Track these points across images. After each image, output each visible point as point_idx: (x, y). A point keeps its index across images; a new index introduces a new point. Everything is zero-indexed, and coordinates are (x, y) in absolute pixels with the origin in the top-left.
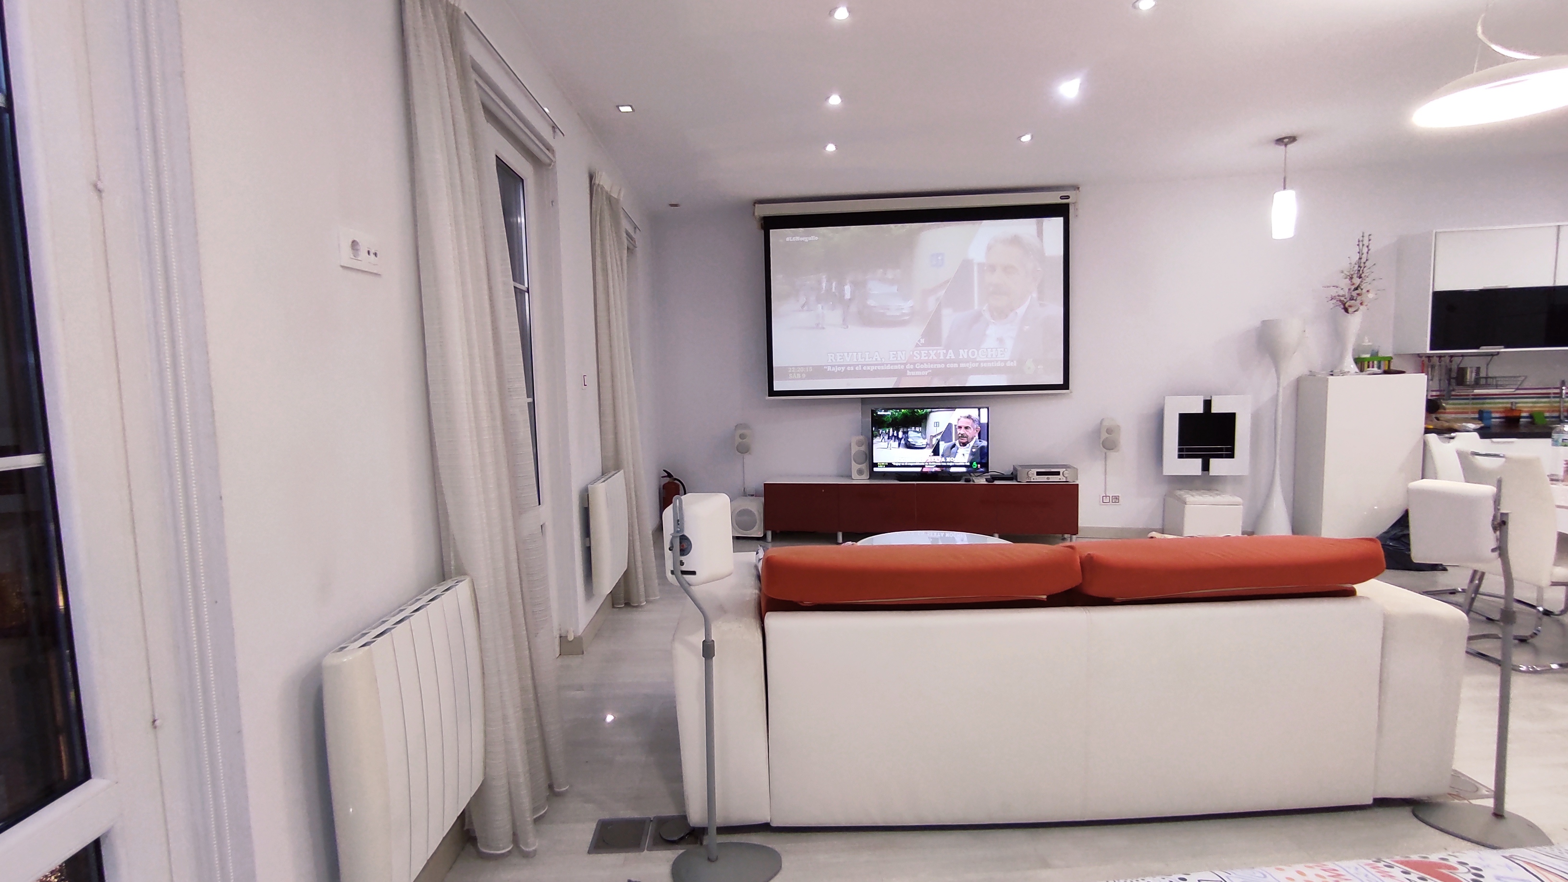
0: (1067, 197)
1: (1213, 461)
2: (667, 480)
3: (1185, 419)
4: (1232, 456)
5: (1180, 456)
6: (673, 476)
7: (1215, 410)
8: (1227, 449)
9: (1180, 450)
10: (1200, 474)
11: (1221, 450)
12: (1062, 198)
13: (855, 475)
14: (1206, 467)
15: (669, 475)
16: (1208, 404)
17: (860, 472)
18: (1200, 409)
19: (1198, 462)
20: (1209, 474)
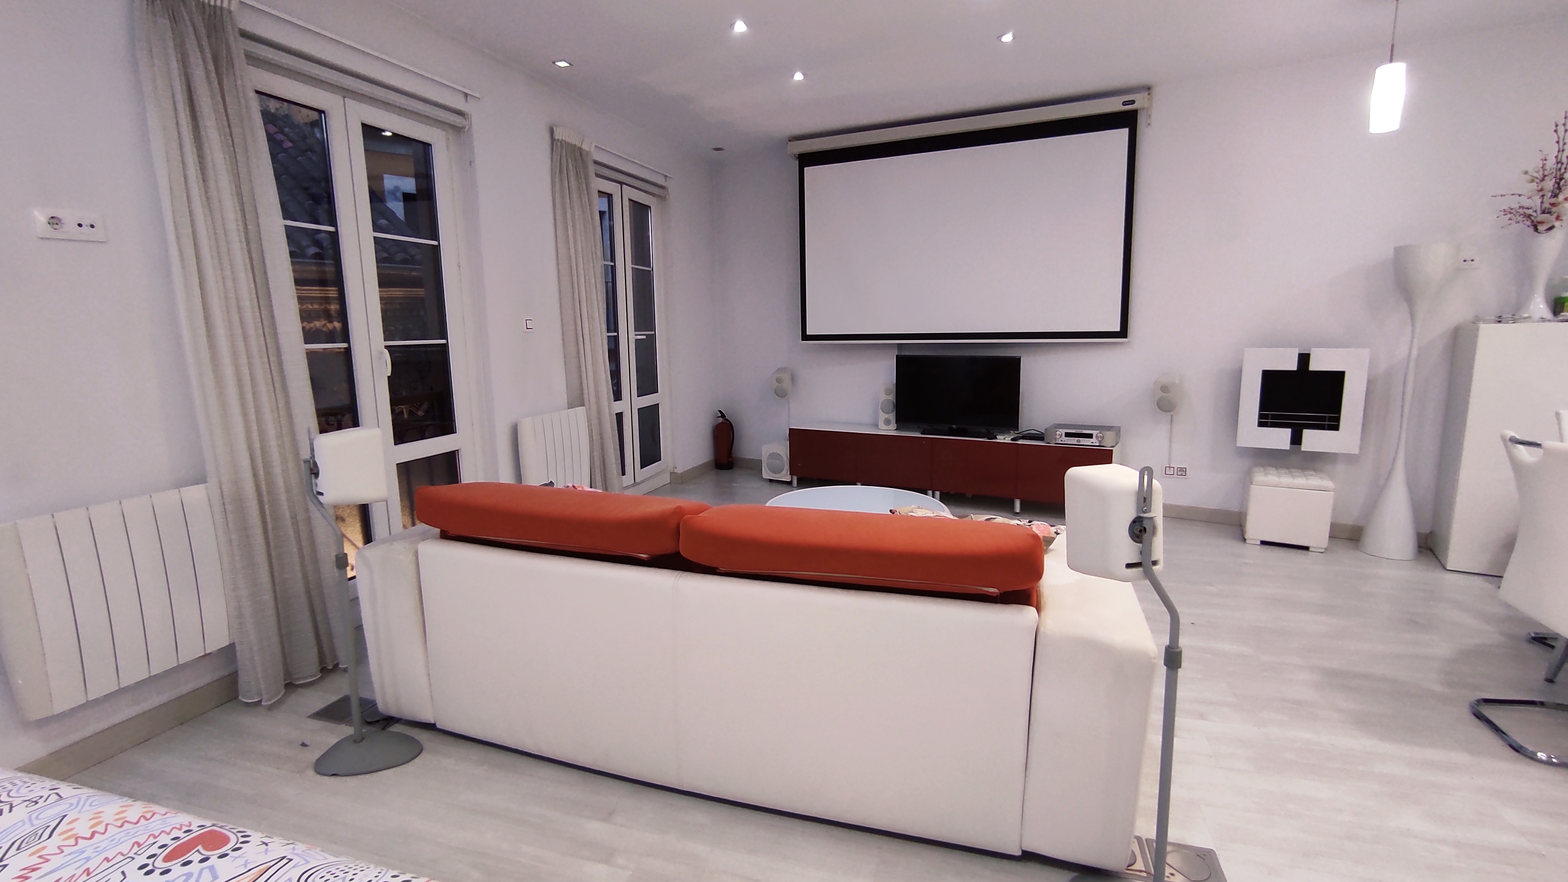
0: (1132, 102)
1: (1307, 434)
2: (721, 420)
3: (1269, 378)
4: (1336, 428)
5: (1261, 424)
6: (725, 417)
7: (1314, 366)
8: (1331, 419)
9: (1261, 416)
10: (1288, 449)
11: (1323, 419)
12: (1125, 103)
13: (882, 425)
14: (1296, 440)
15: (723, 416)
16: (1304, 359)
17: (887, 422)
18: (1292, 365)
19: (1287, 433)
20: (1300, 448)
